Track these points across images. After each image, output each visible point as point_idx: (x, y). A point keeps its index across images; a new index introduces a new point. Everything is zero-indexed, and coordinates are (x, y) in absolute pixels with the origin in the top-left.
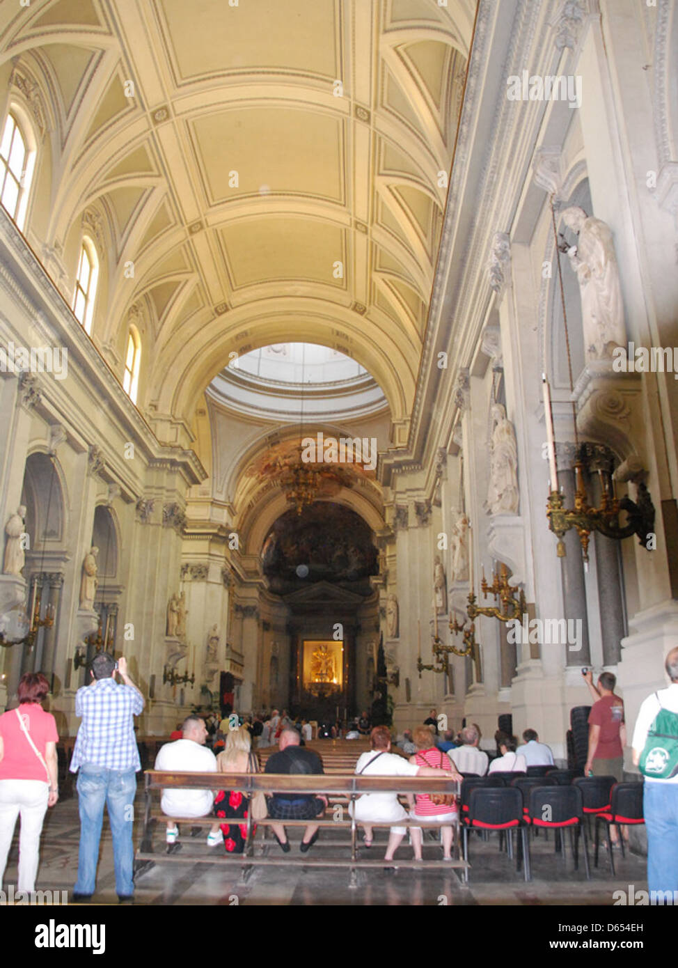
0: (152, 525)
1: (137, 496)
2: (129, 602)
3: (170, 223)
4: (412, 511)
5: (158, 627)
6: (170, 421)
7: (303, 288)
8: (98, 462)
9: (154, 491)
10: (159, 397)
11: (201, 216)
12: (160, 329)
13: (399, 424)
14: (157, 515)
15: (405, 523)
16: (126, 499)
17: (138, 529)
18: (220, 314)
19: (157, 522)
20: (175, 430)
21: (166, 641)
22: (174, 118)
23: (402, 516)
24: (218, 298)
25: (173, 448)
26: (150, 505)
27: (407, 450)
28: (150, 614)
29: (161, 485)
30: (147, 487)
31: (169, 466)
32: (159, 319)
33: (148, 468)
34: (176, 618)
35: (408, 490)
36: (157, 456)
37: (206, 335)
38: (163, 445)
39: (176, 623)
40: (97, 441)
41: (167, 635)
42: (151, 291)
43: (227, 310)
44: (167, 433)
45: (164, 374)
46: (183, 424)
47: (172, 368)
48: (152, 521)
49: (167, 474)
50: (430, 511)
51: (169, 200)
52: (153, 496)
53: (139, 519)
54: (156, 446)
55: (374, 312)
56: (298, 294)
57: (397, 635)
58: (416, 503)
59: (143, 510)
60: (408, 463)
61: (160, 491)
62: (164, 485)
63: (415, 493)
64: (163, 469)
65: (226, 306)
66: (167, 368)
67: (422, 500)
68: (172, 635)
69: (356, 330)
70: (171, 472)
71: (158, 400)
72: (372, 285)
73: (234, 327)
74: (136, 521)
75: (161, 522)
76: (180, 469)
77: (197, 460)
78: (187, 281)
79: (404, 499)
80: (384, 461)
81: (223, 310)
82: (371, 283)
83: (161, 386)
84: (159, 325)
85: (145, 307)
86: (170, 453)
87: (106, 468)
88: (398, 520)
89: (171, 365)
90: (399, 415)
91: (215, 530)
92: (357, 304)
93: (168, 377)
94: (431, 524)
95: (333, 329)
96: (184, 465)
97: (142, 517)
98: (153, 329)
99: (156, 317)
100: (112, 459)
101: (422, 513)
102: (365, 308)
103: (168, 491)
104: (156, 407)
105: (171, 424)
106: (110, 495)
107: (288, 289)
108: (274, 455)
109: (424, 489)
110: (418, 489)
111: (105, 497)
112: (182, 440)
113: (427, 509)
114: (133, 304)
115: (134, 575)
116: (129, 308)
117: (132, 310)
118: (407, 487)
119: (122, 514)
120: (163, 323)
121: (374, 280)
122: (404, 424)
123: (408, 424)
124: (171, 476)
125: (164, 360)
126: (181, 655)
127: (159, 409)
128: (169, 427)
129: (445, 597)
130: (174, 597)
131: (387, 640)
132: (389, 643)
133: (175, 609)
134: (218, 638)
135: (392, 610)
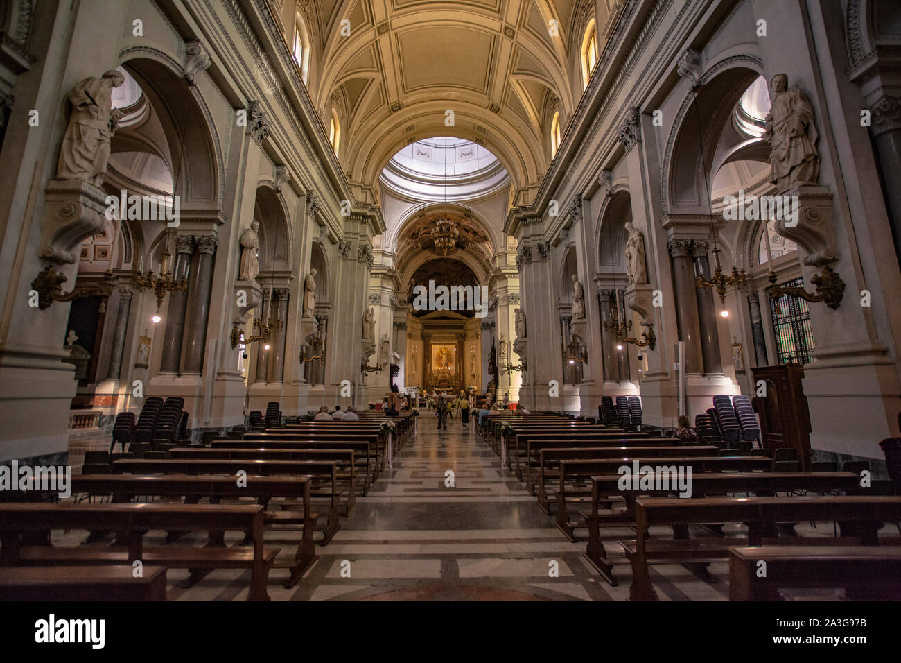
0: (351, 260)
1: (340, 240)
2: (336, 315)
4: (534, 251)
5: (356, 332)
6: (361, 186)
7: (453, 93)
9: (352, 236)
10: (353, 169)
12: (353, 119)
13: (523, 190)
14: (354, 253)
15: (529, 259)
16: (332, 240)
17: (341, 264)
18: (395, 111)
19: (354, 258)
20: (365, 193)
21: (363, 342)
23: (528, 254)
24: (393, 98)
25: (365, 205)
26: (348, 247)
27: (532, 208)
28: (350, 323)
29: (355, 232)
30: (346, 233)
31: (361, 218)
32: (352, 110)
33: (346, 220)
34: (369, 326)
35: (531, 236)
36: (353, 210)
37: (385, 127)
38: (358, 203)
39: (369, 330)
40: (312, 187)
41: (362, 338)
42: (346, 82)
43: (400, 109)
44: (360, 195)
45: (356, 154)
46: (370, 189)
47: (361, 150)
48: (350, 257)
49: (361, 224)
50: (549, 250)
52: (351, 240)
53: (341, 255)
54: (353, 202)
55: (506, 110)
56: (451, 98)
57: (525, 337)
58: (539, 244)
59: (344, 249)
60: (532, 217)
61: (356, 236)
62: (358, 231)
63: (537, 238)
64: (358, 220)
65: (399, 105)
66: (357, 149)
67: (543, 243)
68: (367, 338)
69: (492, 125)
70: (363, 223)
71: (352, 172)
73: (405, 121)
74: (339, 257)
75: (357, 258)
76: (369, 220)
77: (381, 215)
78: (373, 79)
79: (529, 242)
80: (515, 216)
81: (397, 108)
82: (507, 86)
83: (354, 162)
84: (352, 115)
85: (342, 98)
86: (363, 208)
87: (319, 213)
88: (524, 257)
89: (361, 147)
90: (523, 184)
91: (386, 271)
92: (493, 105)
93: (359, 155)
94: (549, 259)
95: (475, 125)
96: (372, 218)
97: (343, 254)
98: (348, 117)
99: (350, 109)
100: (322, 205)
101: (543, 252)
102: (499, 108)
103: (361, 236)
104: (351, 177)
105: (362, 189)
106: (321, 235)
107: (443, 94)
108: (419, 226)
109: (543, 235)
110: (539, 235)
111: (318, 236)
112: (369, 201)
113: (546, 248)
114: (335, 91)
115: (338, 296)
116: (332, 91)
117: (333, 97)
118: (531, 234)
119: (329, 251)
120: (355, 114)
121: (510, 82)
122: (527, 190)
123: (530, 190)
124: (364, 226)
125: (356, 143)
126: (372, 352)
127: (354, 178)
128: (360, 191)
129: (584, 306)
130: (367, 311)
131: (518, 340)
132: (520, 342)
133: (368, 319)
134: (388, 342)
135: (521, 319)
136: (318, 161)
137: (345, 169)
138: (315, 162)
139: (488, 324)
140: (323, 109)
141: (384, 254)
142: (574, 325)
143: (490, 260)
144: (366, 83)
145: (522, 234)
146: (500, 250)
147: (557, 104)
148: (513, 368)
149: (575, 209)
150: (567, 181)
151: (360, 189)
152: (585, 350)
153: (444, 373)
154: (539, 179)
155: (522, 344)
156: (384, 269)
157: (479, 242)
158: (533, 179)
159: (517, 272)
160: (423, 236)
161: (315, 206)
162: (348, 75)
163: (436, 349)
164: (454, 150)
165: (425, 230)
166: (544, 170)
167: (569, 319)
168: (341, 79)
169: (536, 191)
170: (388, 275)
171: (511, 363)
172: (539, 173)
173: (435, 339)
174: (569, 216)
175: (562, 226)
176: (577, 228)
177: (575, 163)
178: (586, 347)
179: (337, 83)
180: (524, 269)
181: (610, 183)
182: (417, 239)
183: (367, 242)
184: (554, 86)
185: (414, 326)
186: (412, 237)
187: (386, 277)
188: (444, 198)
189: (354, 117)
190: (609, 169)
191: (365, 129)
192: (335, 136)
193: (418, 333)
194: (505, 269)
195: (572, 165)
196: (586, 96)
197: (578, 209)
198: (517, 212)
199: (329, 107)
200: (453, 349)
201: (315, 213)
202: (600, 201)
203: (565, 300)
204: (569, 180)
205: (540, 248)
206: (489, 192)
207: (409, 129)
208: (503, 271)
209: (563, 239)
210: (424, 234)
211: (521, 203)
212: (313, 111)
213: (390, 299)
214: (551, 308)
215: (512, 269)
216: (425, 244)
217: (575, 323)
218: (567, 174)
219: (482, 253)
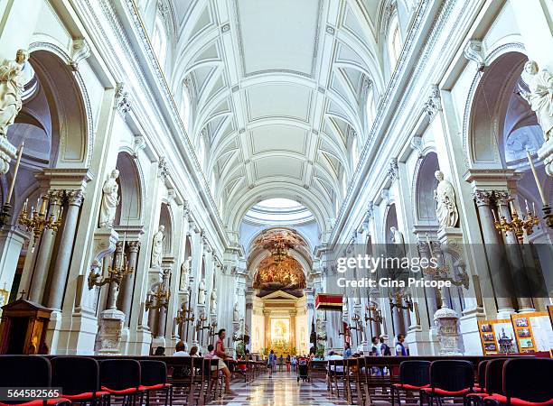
0: (227, 275)
1: (221, 264)
6: (232, 232)
10: (228, 222)
12: (229, 197)
13: (323, 234)
14: (229, 271)
16: (218, 266)
20: (234, 236)
25: (235, 244)
26: (226, 268)
27: (328, 245)
29: (230, 259)
30: (224, 260)
31: (233, 251)
32: (229, 193)
33: (225, 253)
34: (237, 313)
36: (229, 247)
38: (231, 243)
39: (237, 316)
41: (234, 321)
45: (229, 214)
47: (232, 211)
49: (232, 255)
52: (227, 264)
54: (229, 244)
55: (312, 189)
56: (281, 181)
59: (224, 269)
60: (327, 250)
61: (229, 262)
64: (231, 253)
65: (253, 185)
66: (230, 211)
69: (305, 196)
72: (312, 180)
73: (256, 194)
74: (221, 274)
75: (230, 274)
76: (237, 252)
80: (318, 250)
81: (252, 187)
83: (229, 219)
86: (234, 246)
90: (323, 231)
92: (305, 185)
93: (231, 215)
97: (223, 272)
98: (226, 196)
102: (309, 187)
103: (233, 261)
104: (227, 227)
107: (278, 179)
112: (237, 241)
122: (325, 234)
124: (234, 256)
125: (230, 208)
128: (232, 235)
130: (236, 305)
133: (237, 310)
137: (224, 223)
145: (323, 259)
154: (331, 228)
158: (328, 228)
163: (274, 322)
169: (330, 235)
173: (273, 314)
183: (236, 265)
185: (258, 305)
192: (220, 206)
193: (260, 310)
198: (319, 247)
200: (287, 322)
211: (322, 242)
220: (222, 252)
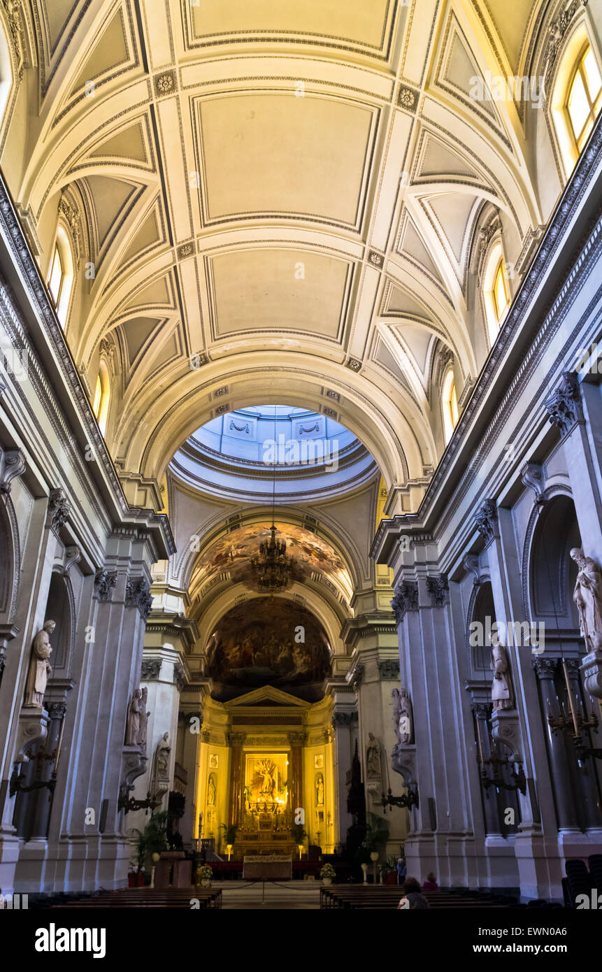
0: (114, 603)
1: (97, 567)
2: (80, 701)
3: (158, 239)
4: (422, 589)
5: (113, 734)
6: (139, 481)
7: (290, 341)
8: (61, 512)
9: (118, 562)
10: (126, 453)
11: (193, 236)
12: (132, 376)
13: (400, 490)
14: (120, 591)
15: (414, 603)
16: (84, 570)
17: (96, 609)
19: (119, 600)
20: (144, 492)
21: (124, 753)
22: (180, 92)
23: (411, 594)
24: (196, 347)
25: (142, 512)
26: (111, 579)
27: (417, 517)
28: (105, 717)
29: (125, 556)
30: (109, 557)
31: (136, 532)
32: (131, 365)
33: (110, 535)
34: (137, 721)
35: (417, 564)
36: (123, 520)
38: (131, 507)
39: (137, 728)
40: (59, 484)
41: (125, 745)
42: (124, 324)
43: (206, 362)
44: (135, 496)
45: (133, 429)
46: (153, 485)
47: (142, 423)
48: (113, 599)
49: (133, 543)
50: (446, 588)
51: (160, 207)
52: (116, 569)
53: (98, 595)
54: (124, 507)
55: (371, 368)
56: (286, 348)
58: (427, 577)
59: (103, 583)
61: (125, 563)
62: (130, 555)
63: (427, 567)
64: (129, 536)
65: (205, 358)
66: (136, 422)
67: (436, 575)
68: (132, 745)
69: (350, 388)
70: (138, 541)
71: (125, 457)
73: (214, 381)
74: (94, 598)
75: (124, 600)
76: (149, 536)
77: (169, 527)
78: (167, 319)
79: (414, 574)
80: (389, 531)
81: (201, 360)
82: (372, 333)
83: (130, 442)
84: (131, 371)
85: (116, 346)
86: (139, 517)
87: (67, 525)
88: (405, 600)
89: (141, 418)
90: (401, 480)
91: (170, 621)
92: (351, 359)
93: (138, 432)
94: (448, 603)
95: (323, 388)
96: (154, 532)
97: (102, 593)
98: (123, 375)
99: (127, 362)
100: (74, 513)
101: (438, 589)
102: (361, 364)
103: (133, 562)
104: (122, 465)
105: (140, 485)
106: (66, 561)
107: (274, 343)
108: (228, 544)
109: (436, 563)
110: (429, 563)
111: (61, 562)
112: (150, 505)
113: (441, 585)
114: (106, 336)
115: (88, 666)
116: (103, 336)
117: (104, 345)
118: (416, 560)
119: (78, 585)
120: (135, 369)
121: (377, 328)
122: (408, 490)
123: (412, 491)
124: (138, 546)
125: (134, 412)
126: (139, 771)
127: (126, 469)
128: (137, 488)
129: (511, 687)
130: (136, 694)
131: (400, 747)
132: (403, 750)
133: (138, 709)
134: (168, 750)
135: (404, 708)
136: (72, 443)
137: (115, 453)
138: (68, 444)
139: (345, 714)
140: (86, 364)
141: (169, 590)
142: (497, 722)
143: (348, 602)
144: (155, 325)
145: (401, 561)
146: (366, 585)
147: (450, 361)
148: (393, 801)
149: (486, 523)
150: (472, 476)
151: (136, 485)
152: (521, 767)
153: (265, 809)
154: (425, 472)
155: (406, 756)
156: (168, 616)
157: (328, 571)
158: (417, 472)
159: (394, 622)
160: (235, 560)
161: (62, 513)
162: (128, 314)
163: (255, 763)
164: (288, 423)
165: (239, 551)
166: (434, 460)
167: (489, 709)
168: (116, 320)
169: (421, 493)
170: (175, 628)
171: (390, 791)
172: (425, 463)
173: (251, 742)
174: (477, 534)
175: (467, 549)
176: (492, 553)
177: (482, 450)
178: (520, 762)
179: (111, 324)
180: (406, 619)
181: (541, 484)
182: (225, 565)
183: (142, 573)
184: (444, 336)
185: (217, 719)
186: (216, 563)
187: (171, 630)
188: (271, 499)
189: (133, 373)
190: (538, 461)
191: (150, 393)
192: (102, 402)
193: (221, 733)
194: (374, 618)
195: (478, 453)
196: (495, 354)
197: (492, 524)
198: (392, 524)
199: (95, 359)
200: (282, 761)
201: (61, 525)
202: (526, 509)
203: (479, 676)
204: (474, 476)
205: (431, 582)
206: (346, 489)
207: (218, 393)
208: (370, 622)
209: (471, 571)
210: (237, 556)
211: (398, 511)
212: (72, 368)
213: (176, 670)
214: (455, 688)
215: (386, 618)
216: (237, 572)
217: (498, 718)
218: (471, 466)
219: (334, 588)
220: (101, 532)
